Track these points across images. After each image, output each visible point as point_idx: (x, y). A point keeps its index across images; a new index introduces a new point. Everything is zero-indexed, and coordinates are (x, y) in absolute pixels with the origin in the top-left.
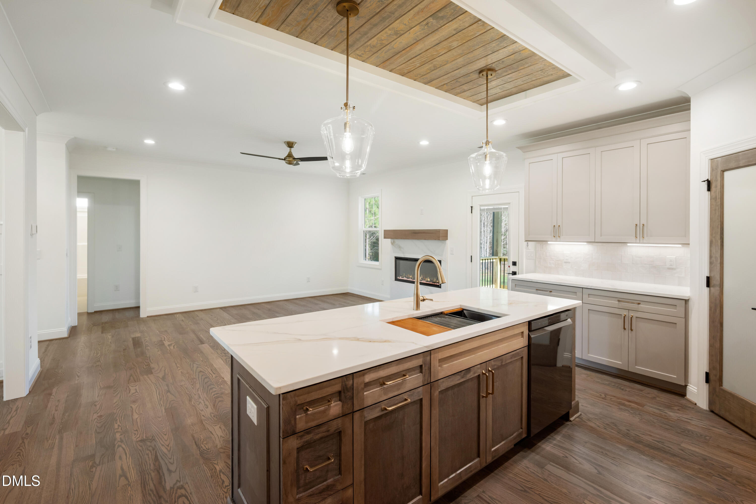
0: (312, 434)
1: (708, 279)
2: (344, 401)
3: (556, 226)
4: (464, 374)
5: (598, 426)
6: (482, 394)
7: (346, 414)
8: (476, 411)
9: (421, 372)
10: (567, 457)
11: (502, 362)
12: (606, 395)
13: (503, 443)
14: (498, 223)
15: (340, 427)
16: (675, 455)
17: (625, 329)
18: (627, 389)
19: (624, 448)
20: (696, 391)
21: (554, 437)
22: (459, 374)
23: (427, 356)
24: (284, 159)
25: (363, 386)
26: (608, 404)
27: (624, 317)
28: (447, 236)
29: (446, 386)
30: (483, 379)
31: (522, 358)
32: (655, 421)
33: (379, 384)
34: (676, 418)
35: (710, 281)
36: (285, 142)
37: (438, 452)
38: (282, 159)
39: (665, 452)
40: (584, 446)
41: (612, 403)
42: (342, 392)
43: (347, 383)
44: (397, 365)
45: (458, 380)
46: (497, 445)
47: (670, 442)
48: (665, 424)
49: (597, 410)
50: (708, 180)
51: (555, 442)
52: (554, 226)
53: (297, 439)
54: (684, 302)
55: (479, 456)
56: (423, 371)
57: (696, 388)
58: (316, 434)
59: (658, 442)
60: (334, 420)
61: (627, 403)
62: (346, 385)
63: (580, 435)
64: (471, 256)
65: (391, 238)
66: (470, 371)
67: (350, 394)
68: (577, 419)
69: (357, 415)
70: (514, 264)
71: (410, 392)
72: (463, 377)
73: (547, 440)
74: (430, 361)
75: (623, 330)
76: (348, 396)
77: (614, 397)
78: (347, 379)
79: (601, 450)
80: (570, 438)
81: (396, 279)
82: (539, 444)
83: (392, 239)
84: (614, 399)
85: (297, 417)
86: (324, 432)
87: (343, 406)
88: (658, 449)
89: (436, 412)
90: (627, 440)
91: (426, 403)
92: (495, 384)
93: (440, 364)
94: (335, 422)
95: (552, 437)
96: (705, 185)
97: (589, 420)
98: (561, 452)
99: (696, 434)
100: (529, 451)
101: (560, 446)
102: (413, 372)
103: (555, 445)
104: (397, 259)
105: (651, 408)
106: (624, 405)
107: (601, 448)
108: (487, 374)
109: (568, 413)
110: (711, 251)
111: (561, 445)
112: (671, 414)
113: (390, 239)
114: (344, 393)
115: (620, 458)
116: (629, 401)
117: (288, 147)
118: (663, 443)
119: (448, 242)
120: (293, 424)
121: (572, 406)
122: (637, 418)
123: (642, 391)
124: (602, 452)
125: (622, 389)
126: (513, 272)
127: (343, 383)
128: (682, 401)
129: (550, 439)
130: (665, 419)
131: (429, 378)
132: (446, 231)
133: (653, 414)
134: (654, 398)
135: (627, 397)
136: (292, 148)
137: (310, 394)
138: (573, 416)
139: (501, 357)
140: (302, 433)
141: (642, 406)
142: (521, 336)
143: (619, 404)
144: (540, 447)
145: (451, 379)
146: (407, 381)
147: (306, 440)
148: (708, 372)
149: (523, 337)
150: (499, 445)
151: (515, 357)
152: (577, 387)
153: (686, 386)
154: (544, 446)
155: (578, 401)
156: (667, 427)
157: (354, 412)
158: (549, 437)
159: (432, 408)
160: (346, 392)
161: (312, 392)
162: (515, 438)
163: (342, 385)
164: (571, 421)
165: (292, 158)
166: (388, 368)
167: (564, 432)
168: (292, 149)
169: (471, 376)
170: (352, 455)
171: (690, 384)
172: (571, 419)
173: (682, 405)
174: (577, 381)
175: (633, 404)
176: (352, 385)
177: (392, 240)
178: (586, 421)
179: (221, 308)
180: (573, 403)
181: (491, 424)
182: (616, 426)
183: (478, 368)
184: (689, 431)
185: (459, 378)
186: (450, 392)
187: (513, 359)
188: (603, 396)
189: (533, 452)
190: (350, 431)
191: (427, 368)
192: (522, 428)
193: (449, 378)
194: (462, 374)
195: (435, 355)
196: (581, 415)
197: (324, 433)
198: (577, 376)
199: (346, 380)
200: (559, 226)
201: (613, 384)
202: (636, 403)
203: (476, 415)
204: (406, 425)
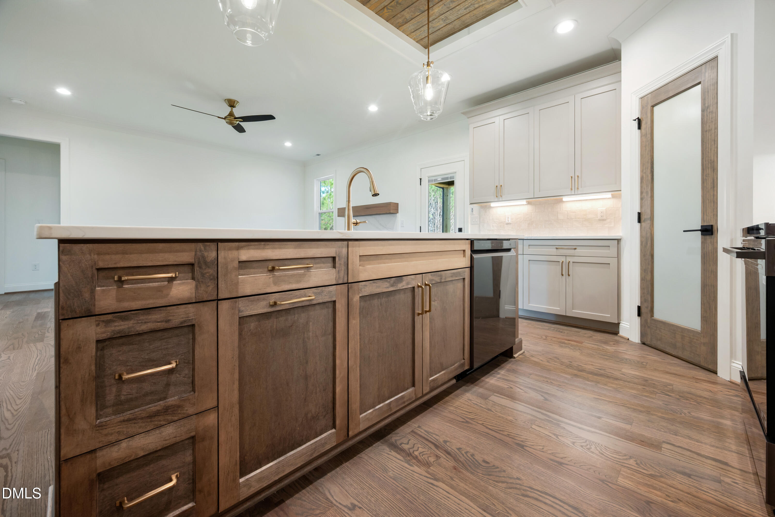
0: (132, 322)
1: (639, 214)
2: (200, 280)
3: (498, 187)
4: (394, 283)
5: (541, 360)
6: (417, 311)
7: (204, 300)
8: (410, 331)
9: (334, 267)
10: (511, 388)
11: (441, 279)
12: (546, 336)
13: (443, 372)
14: (447, 210)
15: (192, 319)
16: (618, 379)
17: (562, 275)
18: (565, 332)
19: (569, 377)
20: (628, 326)
21: (499, 371)
22: (387, 281)
23: (342, 247)
24: (225, 118)
25: (236, 264)
26: (549, 343)
27: (562, 263)
28: (398, 210)
29: (369, 292)
30: (418, 292)
31: (464, 279)
32: (594, 353)
33: (266, 270)
34: (613, 351)
35: (641, 216)
36: (225, 100)
37: (359, 374)
38: (222, 118)
39: (608, 377)
40: (529, 377)
41: (553, 342)
42: (196, 266)
43: (206, 254)
44: (295, 248)
45: (386, 288)
46: (436, 374)
47: (611, 368)
48: (604, 355)
49: (540, 348)
50: (638, 118)
51: (499, 376)
52: (497, 186)
53: (98, 325)
54: (616, 241)
55: (413, 385)
56: (337, 265)
57: (629, 324)
58: (142, 323)
59: (600, 369)
60: (179, 306)
61: (566, 342)
62: (203, 257)
63: (523, 368)
64: (420, 227)
66: (402, 280)
67: (211, 271)
68: (520, 356)
69: (224, 306)
70: (460, 230)
71: (317, 290)
72: (392, 286)
73: (491, 375)
74: (346, 254)
75: (561, 276)
76: (208, 274)
77: (554, 337)
78: (205, 248)
79: (546, 380)
80: (514, 371)
82: (483, 379)
84: (554, 339)
85: (97, 289)
86: (159, 322)
87: (197, 288)
88: (601, 375)
89: (355, 322)
90: (570, 370)
91: (341, 307)
92: (432, 303)
93: (362, 262)
94: (182, 309)
95: (496, 372)
96: (636, 124)
97: (532, 356)
98: (506, 384)
99: (634, 361)
100: (472, 386)
101: (504, 379)
102: (322, 265)
103: (499, 378)
105: (588, 344)
106: (564, 343)
107: (546, 378)
108: (423, 286)
109: (511, 349)
110: (641, 187)
111: (506, 378)
112: (608, 347)
114: (200, 267)
115: (566, 385)
116: (569, 340)
117: (229, 106)
118: (605, 370)
119: (399, 215)
120: (87, 299)
121: (516, 343)
122: (578, 352)
123: (579, 332)
124: (547, 381)
125: (561, 332)
127: (199, 253)
128: (616, 338)
129: (494, 373)
130: (603, 351)
131: (346, 276)
132: (397, 205)
133: (591, 349)
134: (591, 337)
135: (565, 338)
136: (233, 108)
137: (127, 256)
138: (516, 353)
139: (440, 272)
140: (110, 317)
141: (582, 343)
142: (462, 255)
143: (560, 342)
144: (483, 381)
145: (377, 284)
146: (312, 273)
147: (118, 328)
148: (640, 305)
149: (464, 256)
150: (438, 375)
151: (456, 277)
152: (520, 332)
153: (619, 324)
154: (487, 380)
155: (521, 338)
156: (606, 357)
157: (219, 300)
158: (493, 372)
159: (351, 317)
160: (204, 267)
161: (131, 254)
162: (456, 369)
163: (196, 254)
164: (514, 358)
165: (233, 118)
166: (280, 248)
167: (507, 367)
169: (403, 286)
170: (215, 364)
171: (623, 321)
172: (514, 356)
173: (616, 340)
174: (520, 328)
175: (572, 342)
176: (215, 259)
178: (530, 357)
180: (516, 340)
181: (428, 349)
182: (558, 359)
183: (412, 279)
184: (626, 359)
185: (388, 285)
186: (376, 302)
187: (454, 279)
188: (544, 337)
189: (476, 385)
190: (213, 329)
191: (342, 262)
192: (464, 359)
193: (374, 283)
194: (392, 282)
195: (354, 248)
196: (524, 352)
197: (159, 324)
198: (519, 325)
199: (203, 250)
200: (501, 186)
201: (553, 329)
202: (575, 341)
203: (409, 335)
204: (311, 334)
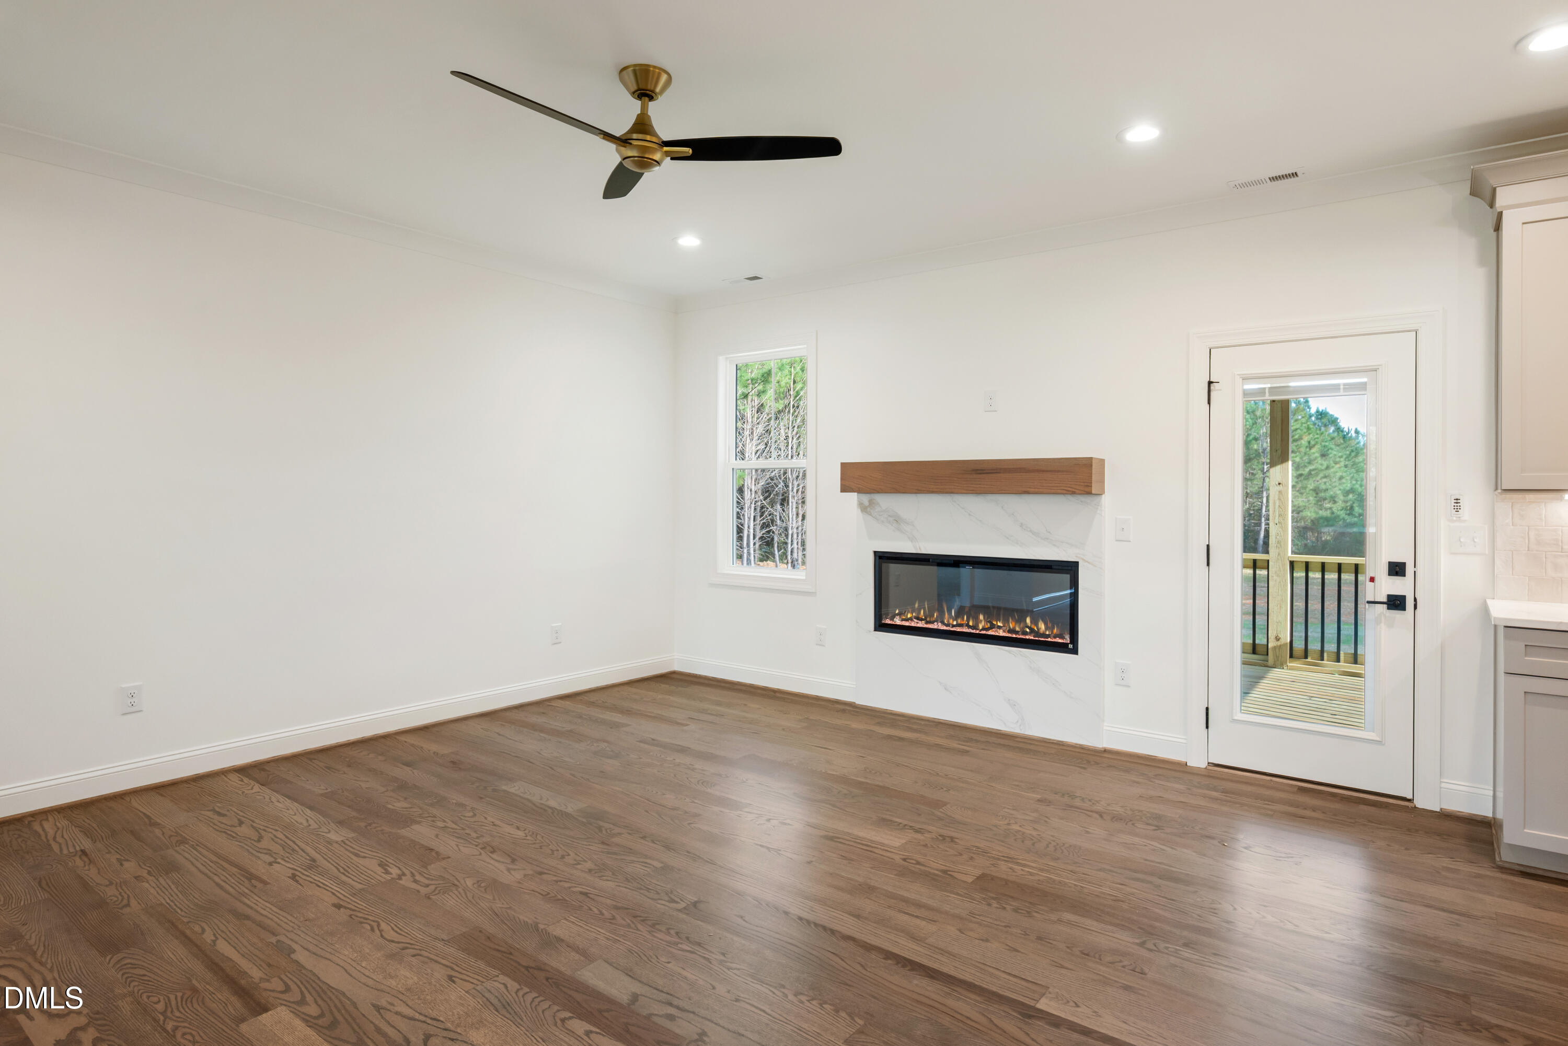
36: (625, 68)
64: (1208, 547)
65: (859, 491)
70: (1397, 569)
81: (880, 626)
83: (861, 495)
104: (883, 559)
113: (856, 493)
119: (1106, 500)
126: (1390, 597)
165: (655, 139)
168: (651, 104)
177: (865, 498)
179: (243, 770)
